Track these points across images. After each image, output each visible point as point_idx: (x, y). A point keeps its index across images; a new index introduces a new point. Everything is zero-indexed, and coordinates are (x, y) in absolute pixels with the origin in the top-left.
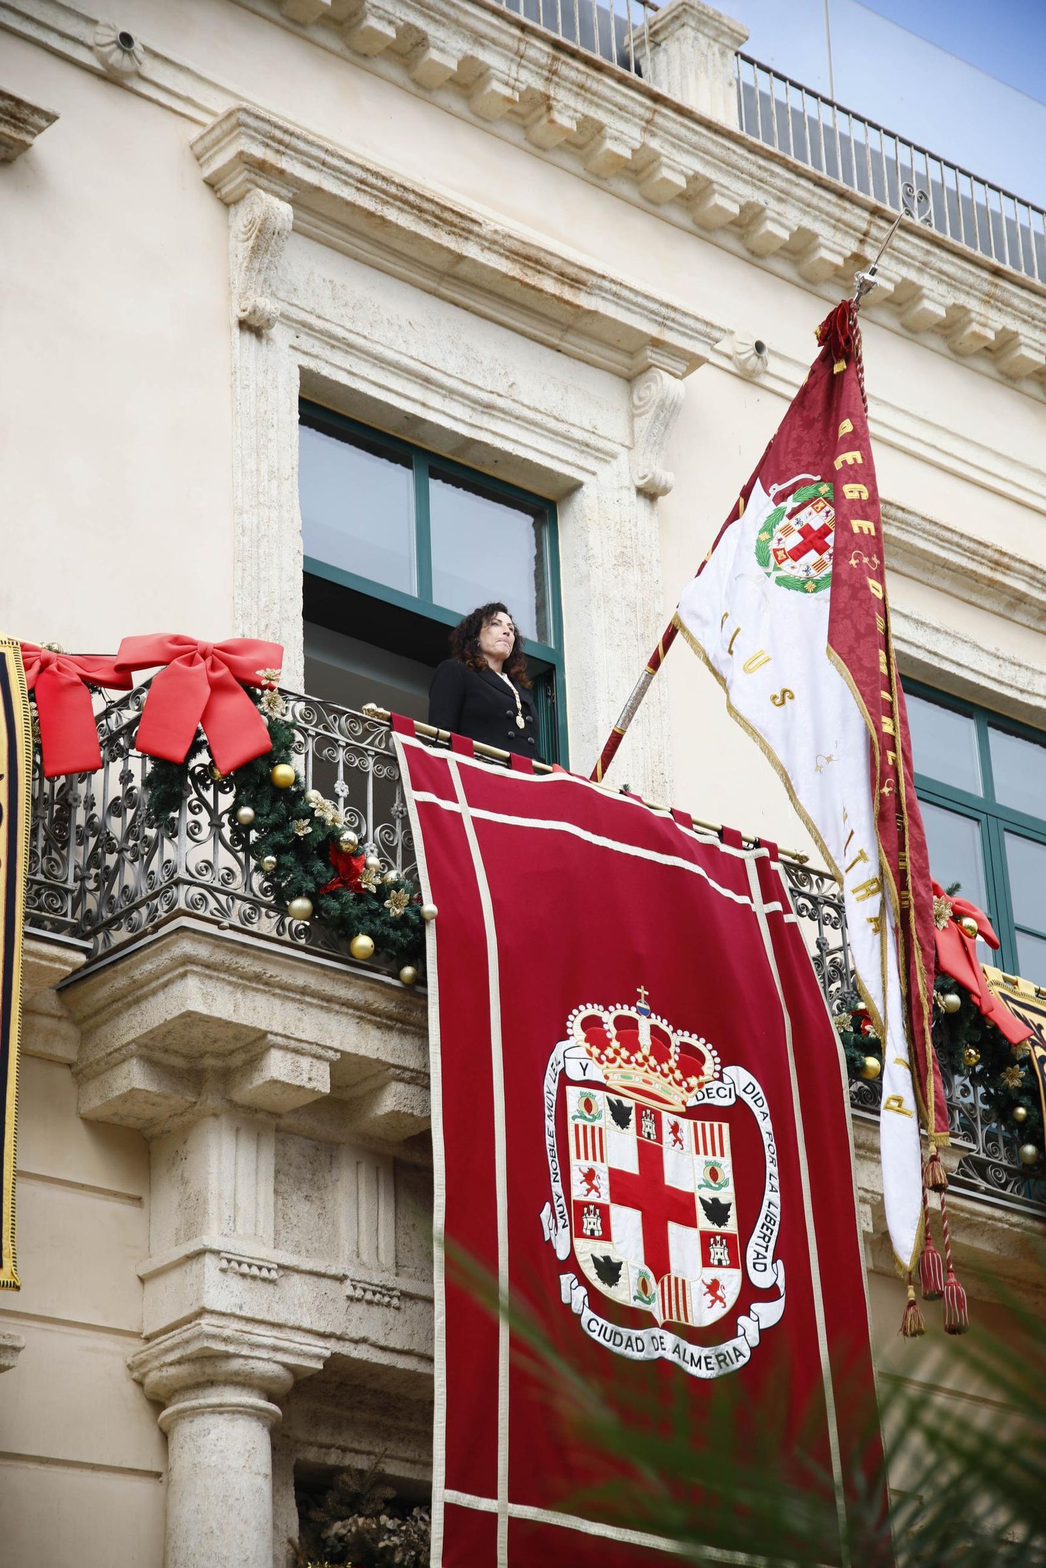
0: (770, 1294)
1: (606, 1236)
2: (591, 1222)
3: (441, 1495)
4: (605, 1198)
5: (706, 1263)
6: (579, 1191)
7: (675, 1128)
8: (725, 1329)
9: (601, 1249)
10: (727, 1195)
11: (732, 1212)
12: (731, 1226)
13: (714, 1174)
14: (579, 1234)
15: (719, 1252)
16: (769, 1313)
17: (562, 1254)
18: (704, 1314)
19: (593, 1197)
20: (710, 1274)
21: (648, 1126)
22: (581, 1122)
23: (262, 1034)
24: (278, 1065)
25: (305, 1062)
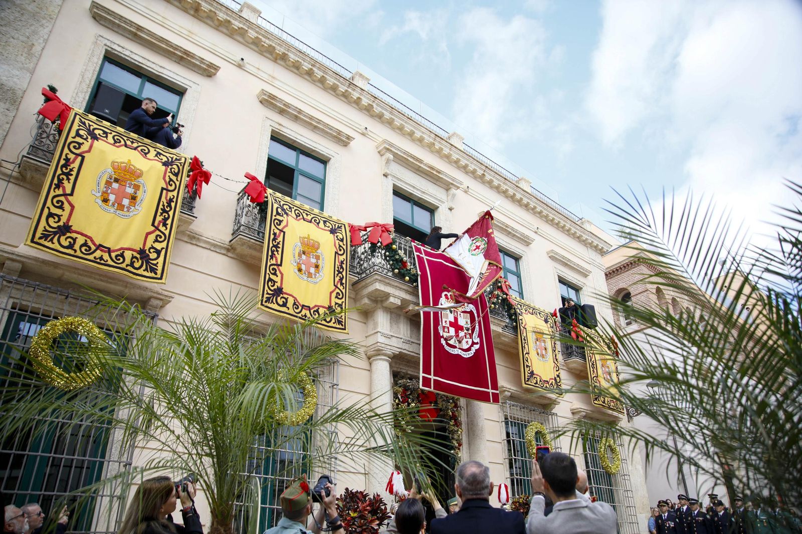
0: (477, 343)
1: (449, 332)
2: (446, 330)
3: (421, 375)
4: (448, 326)
5: (466, 338)
6: (444, 325)
7: (460, 315)
8: (469, 349)
9: (448, 334)
10: (469, 326)
11: (470, 329)
12: (470, 332)
13: (467, 323)
14: (444, 332)
15: (468, 336)
16: (477, 347)
17: (441, 335)
18: (466, 347)
19: (446, 325)
21: (455, 314)
23: (389, 294)
24: (392, 300)
25: (396, 299)
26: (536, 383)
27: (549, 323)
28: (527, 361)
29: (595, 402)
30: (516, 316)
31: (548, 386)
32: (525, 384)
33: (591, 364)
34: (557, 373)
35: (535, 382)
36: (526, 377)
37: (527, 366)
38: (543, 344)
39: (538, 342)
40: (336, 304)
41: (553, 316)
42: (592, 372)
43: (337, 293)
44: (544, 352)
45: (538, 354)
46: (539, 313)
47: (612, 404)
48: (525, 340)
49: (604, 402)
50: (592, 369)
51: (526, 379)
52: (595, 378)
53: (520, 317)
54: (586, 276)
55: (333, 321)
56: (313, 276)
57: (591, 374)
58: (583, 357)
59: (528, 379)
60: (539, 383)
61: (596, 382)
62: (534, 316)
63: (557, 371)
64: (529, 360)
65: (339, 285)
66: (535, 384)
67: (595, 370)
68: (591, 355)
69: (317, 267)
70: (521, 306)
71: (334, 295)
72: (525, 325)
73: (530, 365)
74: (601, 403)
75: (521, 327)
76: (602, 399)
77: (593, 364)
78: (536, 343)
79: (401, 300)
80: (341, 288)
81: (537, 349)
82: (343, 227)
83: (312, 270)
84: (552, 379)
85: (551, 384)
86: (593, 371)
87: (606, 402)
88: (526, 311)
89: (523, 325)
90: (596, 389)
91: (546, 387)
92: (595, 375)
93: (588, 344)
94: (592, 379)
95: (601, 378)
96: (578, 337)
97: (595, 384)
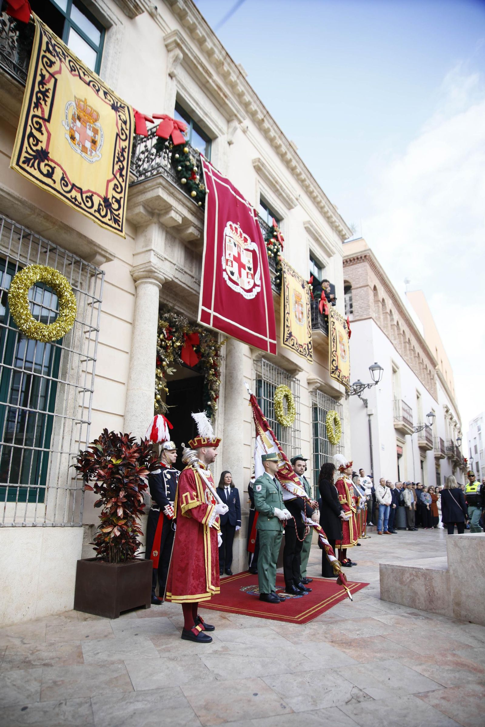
1: (232, 267)
2: (230, 263)
3: (201, 307)
4: (232, 260)
7: (243, 251)
9: (231, 269)
10: (251, 266)
11: (252, 270)
12: (252, 272)
13: (249, 262)
15: (250, 276)
16: (258, 289)
17: (224, 268)
19: (230, 258)
20: (248, 280)
21: (239, 249)
22: (229, 244)
23: (171, 206)
24: (173, 214)
25: (178, 215)
26: (293, 345)
27: (305, 289)
28: (287, 321)
29: (332, 375)
30: (281, 273)
31: (302, 350)
33: (332, 338)
34: (309, 340)
36: (285, 337)
37: (287, 326)
38: (300, 308)
39: (296, 305)
40: (113, 197)
41: (307, 283)
42: (332, 346)
43: (115, 185)
44: (301, 315)
45: (296, 317)
46: (298, 277)
47: (344, 379)
48: (287, 299)
49: (339, 377)
50: (333, 343)
51: (285, 340)
52: (334, 352)
53: (285, 276)
54: (329, 256)
55: (109, 216)
56: (89, 153)
57: (331, 348)
58: (327, 329)
59: (287, 339)
60: (295, 345)
62: (294, 278)
63: (309, 337)
64: (289, 321)
65: (118, 176)
68: (333, 329)
69: (94, 142)
71: (111, 185)
72: (288, 285)
73: (289, 325)
74: (336, 376)
75: (285, 286)
76: (338, 373)
77: (334, 339)
79: (183, 218)
80: (121, 180)
81: (296, 311)
82: (126, 108)
83: (88, 144)
84: (306, 344)
85: (305, 349)
86: (334, 345)
87: (341, 377)
88: (289, 271)
89: (286, 284)
90: (334, 362)
91: (300, 351)
92: (335, 349)
93: (332, 319)
94: (332, 353)
95: (339, 352)
96: (324, 310)
97: (334, 358)
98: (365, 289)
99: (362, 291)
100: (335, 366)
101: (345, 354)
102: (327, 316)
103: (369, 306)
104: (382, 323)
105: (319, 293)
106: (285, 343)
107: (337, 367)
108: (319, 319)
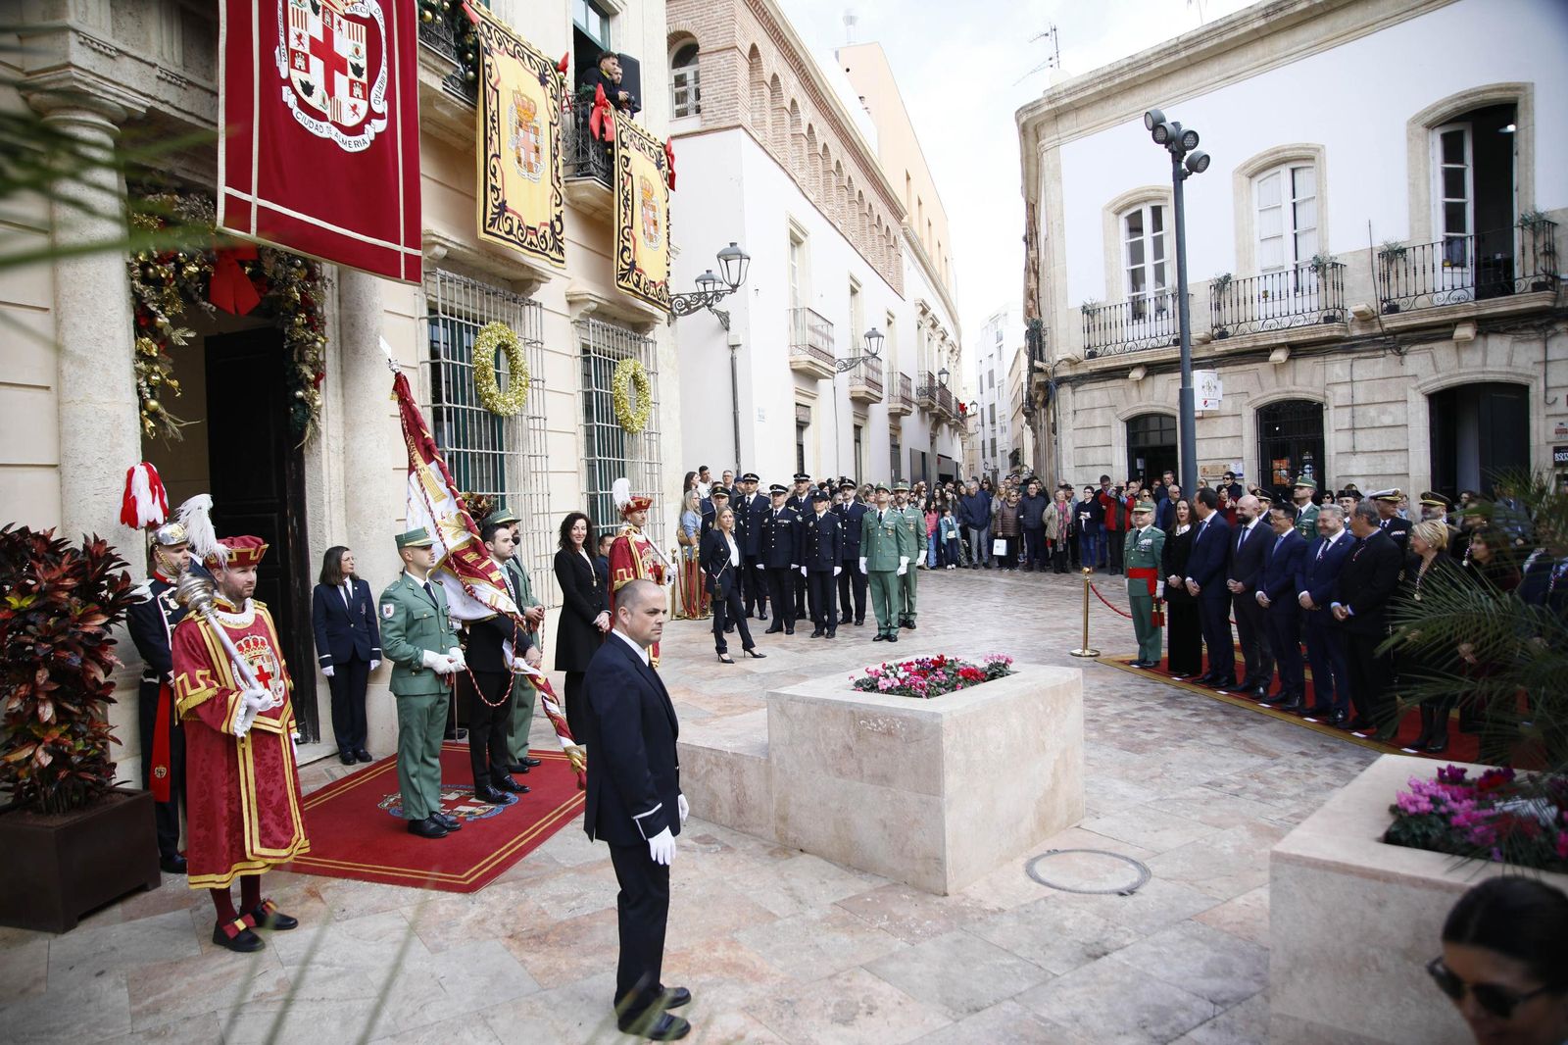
0: (380, 117)
1: (307, 71)
2: (299, 62)
3: (223, 190)
4: (307, 50)
5: (351, 95)
6: (293, 44)
7: (339, 23)
8: (357, 130)
9: (304, 77)
10: (363, 63)
11: (365, 72)
12: (364, 79)
13: (357, 51)
14: (293, 67)
15: (358, 91)
16: (380, 126)
17: (284, 75)
18: (351, 121)
19: (300, 48)
20: (353, 101)
21: (328, 19)
22: (296, 7)
26: (510, 232)
27: (549, 86)
28: (494, 175)
29: (620, 283)
30: (477, 54)
31: (535, 241)
32: (485, 231)
33: (622, 197)
34: (557, 211)
35: (507, 229)
36: (489, 216)
37: (494, 188)
38: (532, 137)
39: (521, 132)
41: (557, 70)
42: (622, 216)
44: (533, 155)
45: (519, 162)
46: (529, 57)
47: (652, 289)
48: (493, 121)
49: (637, 286)
50: (622, 210)
51: (488, 221)
52: (627, 230)
53: (488, 60)
57: (620, 221)
58: (609, 177)
59: (493, 220)
60: (515, 232)
61: (628, 240)
62: (516, 62)
63: (557, 205)
64: (498, 174)
66: (507, 233)
67: (629, 213)
68: (625, 176)
70: (489, 28)
72: (497, 83)
73: (499, 185)
74: (631, 285)
75: (488, 87)
76: (635, 278)
77: (626, 199)
78: (517, 133)
81: (517, 148)
84: (546, 224)
85: (543, 236)
86: (625, 213)
87: (642, 285)
88: (500, 44)
89: (492, 82)
90: (626, 254)
91: (531, 243)
92: (628, 223)
93: (623, 152)
94: (621, 232)
95: (638, 231)
96: (603, 130)
97: (627, 244)
98: (729, 55)
99: (719, 62)
100: (628, 261)
101: (656, 230)
102: (611, 145)
103: (735, 97)
104: (770, 135)
105: (591, 87)
106: (488, 229)
107: (633, 265)
108: (592, 153)
